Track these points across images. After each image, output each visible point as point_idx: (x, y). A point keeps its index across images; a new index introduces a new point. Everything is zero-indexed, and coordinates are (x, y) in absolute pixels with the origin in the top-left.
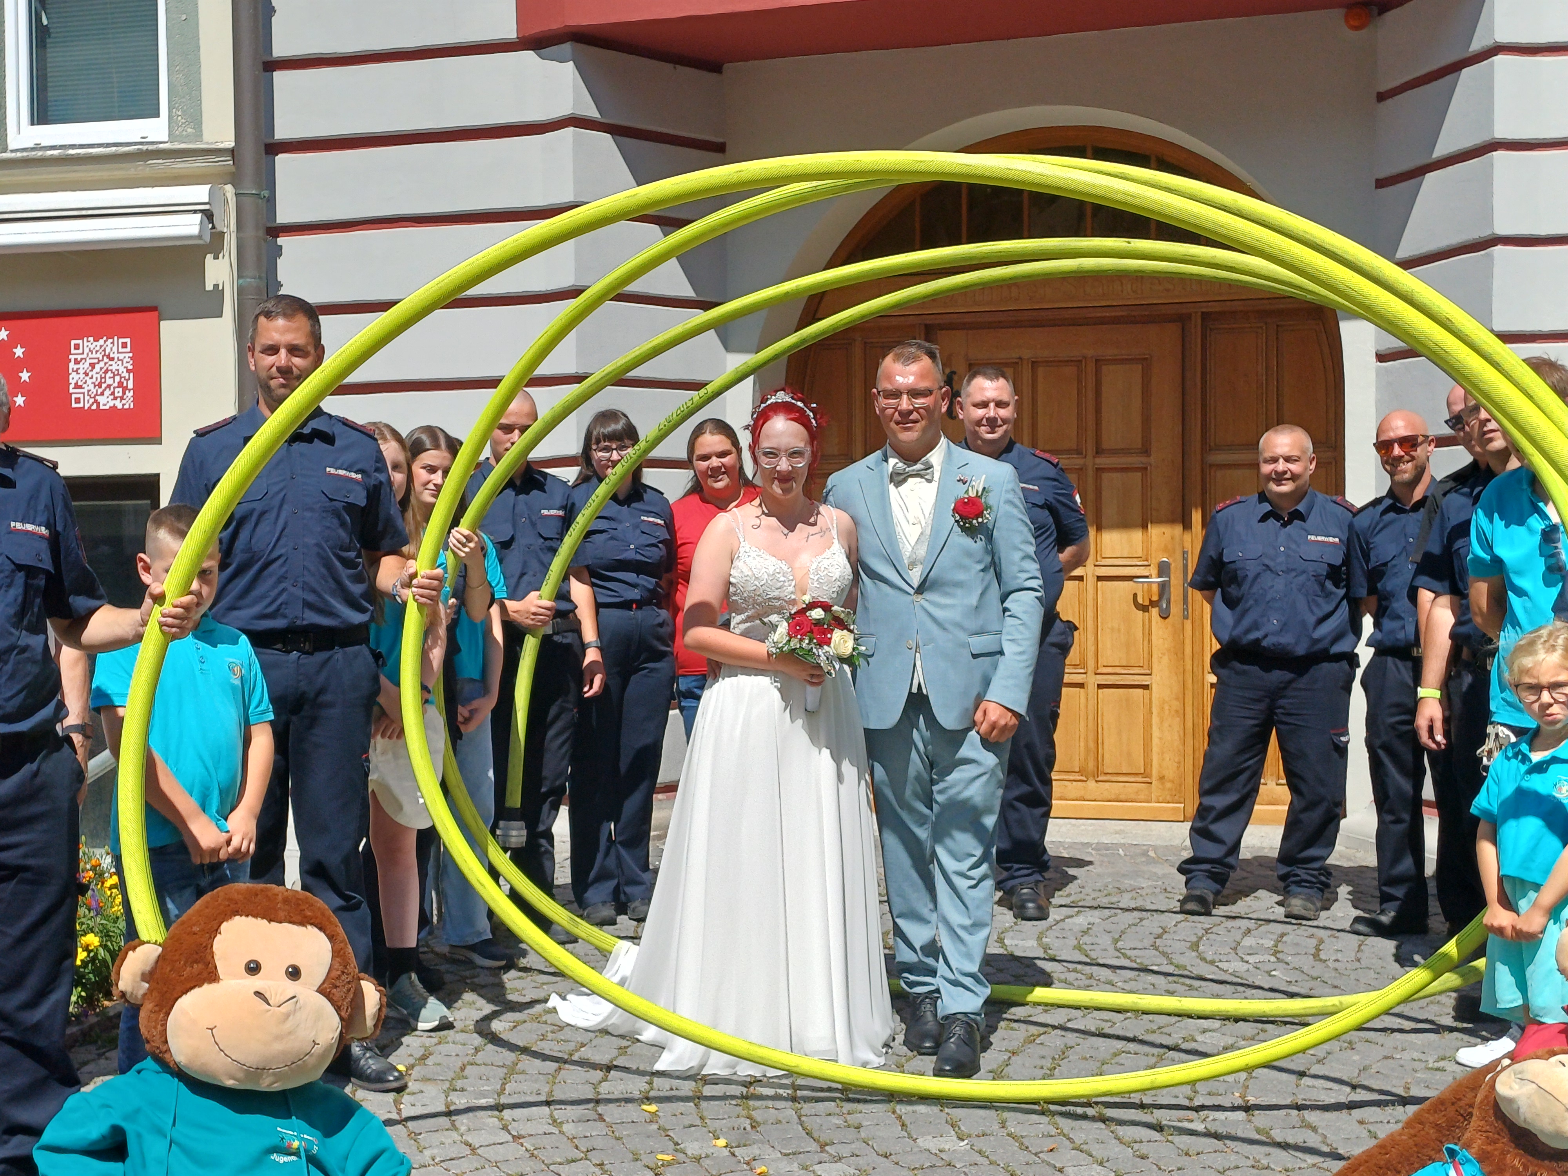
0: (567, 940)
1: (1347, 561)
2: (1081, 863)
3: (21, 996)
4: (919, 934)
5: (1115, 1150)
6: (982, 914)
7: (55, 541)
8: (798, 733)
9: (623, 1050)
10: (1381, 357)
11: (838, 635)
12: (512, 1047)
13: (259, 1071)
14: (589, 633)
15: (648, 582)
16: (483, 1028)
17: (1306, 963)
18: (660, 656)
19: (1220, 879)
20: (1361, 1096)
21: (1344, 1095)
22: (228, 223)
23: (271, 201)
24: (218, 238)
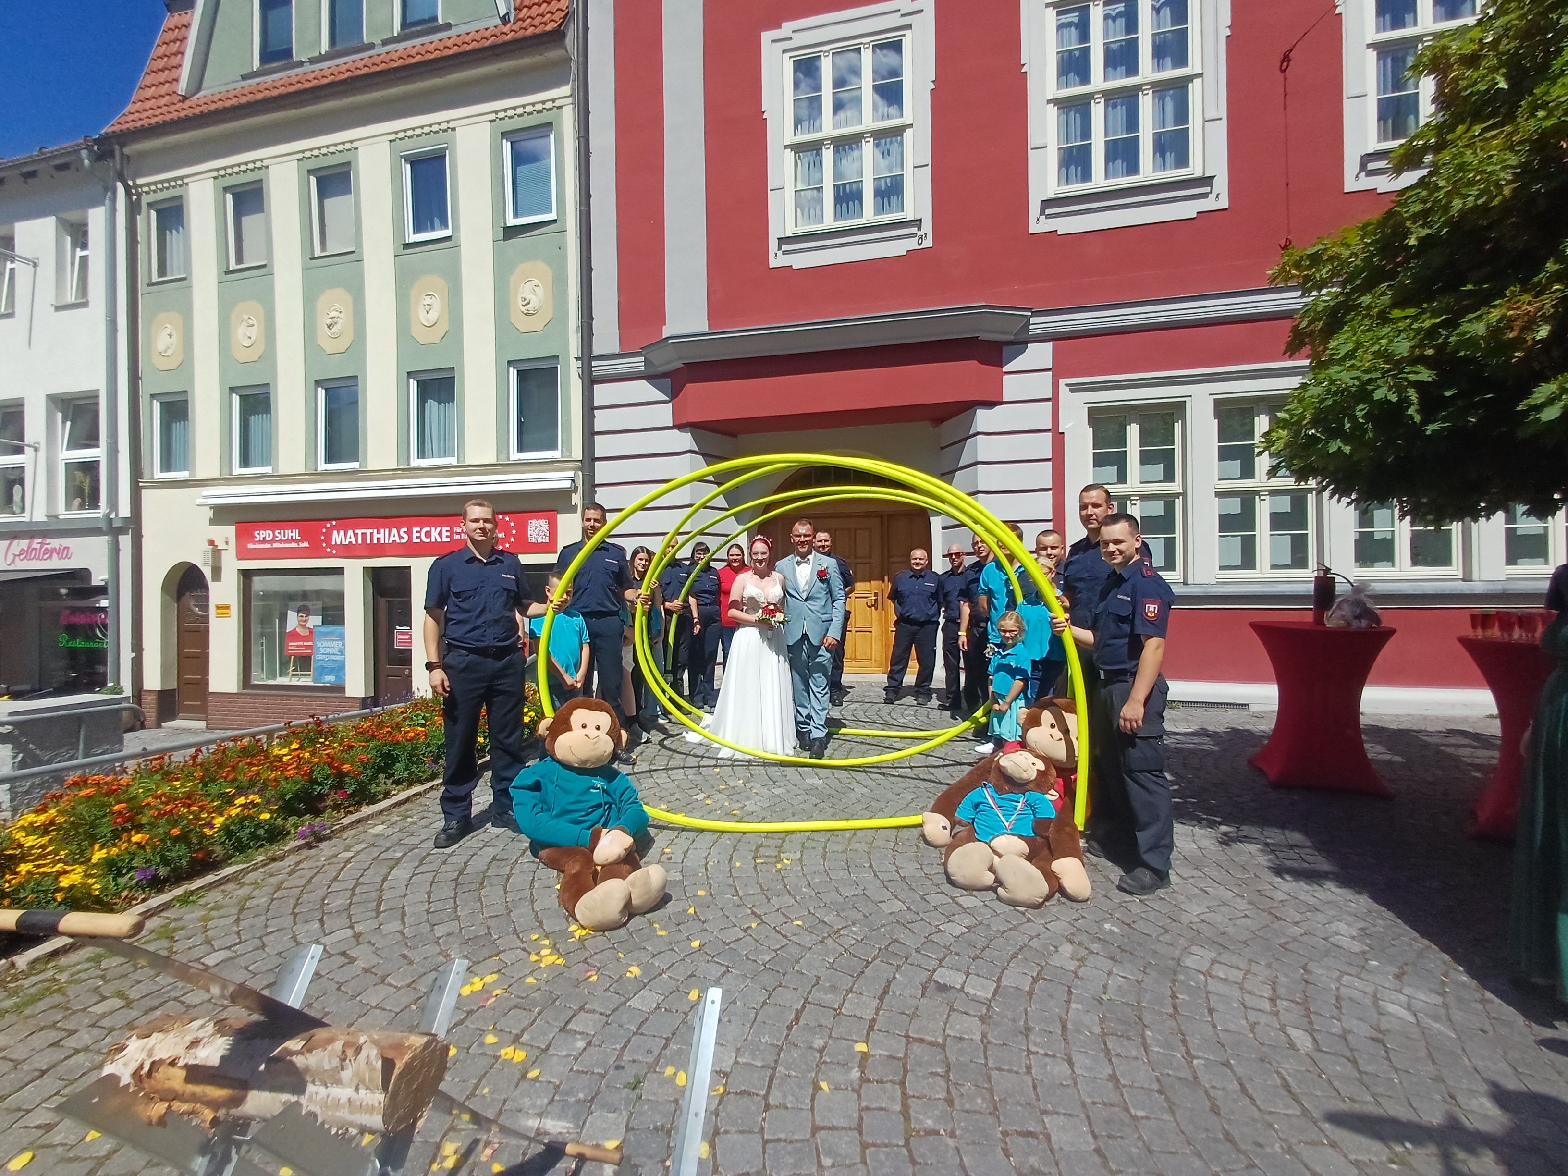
0: (687, 713)
1: (937, 592)
2: (851, 687)
3: (505, 734)
4: (805, 712)
5: (869, 782)
6: (825, 705)
7: (517, 581)
8: (765, 646)
9: (707, 751)
10: (943, 528)
11: (778, 614)
12: (670, 750)
13: (586, 762)
14: (695, 615)
15: (712, 597)
16: (661, 743)
17: (925, 719)
18: (716, 621)
19: (896, 693)
20: (947, 762)
21: (941, 762)
22: (579, 483)
23: (593, 477)
24: (576, 488)
